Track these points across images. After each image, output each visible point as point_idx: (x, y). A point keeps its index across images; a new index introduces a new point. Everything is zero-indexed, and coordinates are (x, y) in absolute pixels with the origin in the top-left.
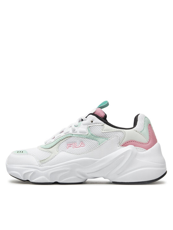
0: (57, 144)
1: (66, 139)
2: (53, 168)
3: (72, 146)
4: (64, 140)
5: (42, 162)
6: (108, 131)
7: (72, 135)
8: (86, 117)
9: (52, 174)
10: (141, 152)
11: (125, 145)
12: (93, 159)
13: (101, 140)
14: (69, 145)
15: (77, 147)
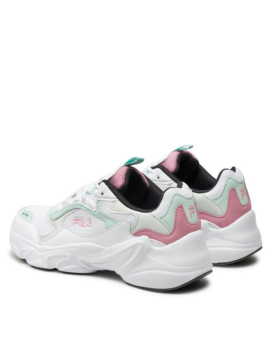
0: (63, 215)
1: (74, 211)
2: (51, 250)
3: (78, 222)
4: (72, 211)
5: (42, 238)
6: (118, 212)
7: (82, 206)
8: (99, 184)
9: (49, 258)
10: (158, 247)
11: (138, 234)
12: (100, 246)
13: (109, 222)
14: (77, 220)
15: (83, 226)
